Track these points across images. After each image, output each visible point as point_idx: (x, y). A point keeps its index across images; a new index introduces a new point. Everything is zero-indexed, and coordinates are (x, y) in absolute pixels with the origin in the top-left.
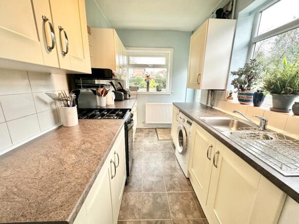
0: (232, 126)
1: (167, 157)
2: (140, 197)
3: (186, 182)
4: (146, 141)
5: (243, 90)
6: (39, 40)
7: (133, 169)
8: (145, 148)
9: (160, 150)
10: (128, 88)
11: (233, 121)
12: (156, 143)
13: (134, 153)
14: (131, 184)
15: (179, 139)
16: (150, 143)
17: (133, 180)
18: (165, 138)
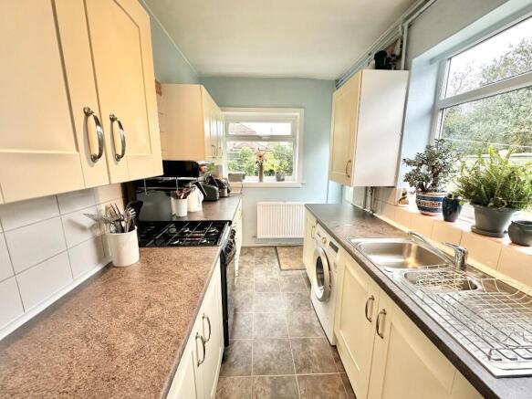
0: (408, 255)
1: (296, 303)
2: (248, 385)
3: (330, 352)
4: (259, 273)
5: (424, 190)
6: (78, 150)
7: (236, 329)
8: (257, 287)
9: (283, 291)
10: (227, 177)
11: (410, 245)
12: (276, 275)
13: (238, 297)
14: (232, 360)
15: (317, 274)
16: (266, 275)
17: (236, 351)
18: (292, 267)
